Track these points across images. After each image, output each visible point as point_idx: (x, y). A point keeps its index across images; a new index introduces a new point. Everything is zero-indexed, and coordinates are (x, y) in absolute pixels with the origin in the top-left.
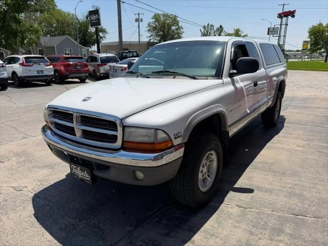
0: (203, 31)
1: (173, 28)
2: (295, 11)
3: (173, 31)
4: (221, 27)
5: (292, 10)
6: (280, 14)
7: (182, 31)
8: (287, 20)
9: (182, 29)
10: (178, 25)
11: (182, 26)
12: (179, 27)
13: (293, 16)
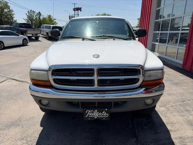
0: (28, 14)
1: (6, 10)
2: (81, 8)
3: (6, 13)
4: (39, 12)
5: (80, 7)
6: (74, 9)
7: (13, 13)
8: (78, 12)
9: (13, 11)
10: (9, 9)
11: (13, 10)
12: (10, 10)
13: (81, 11)
